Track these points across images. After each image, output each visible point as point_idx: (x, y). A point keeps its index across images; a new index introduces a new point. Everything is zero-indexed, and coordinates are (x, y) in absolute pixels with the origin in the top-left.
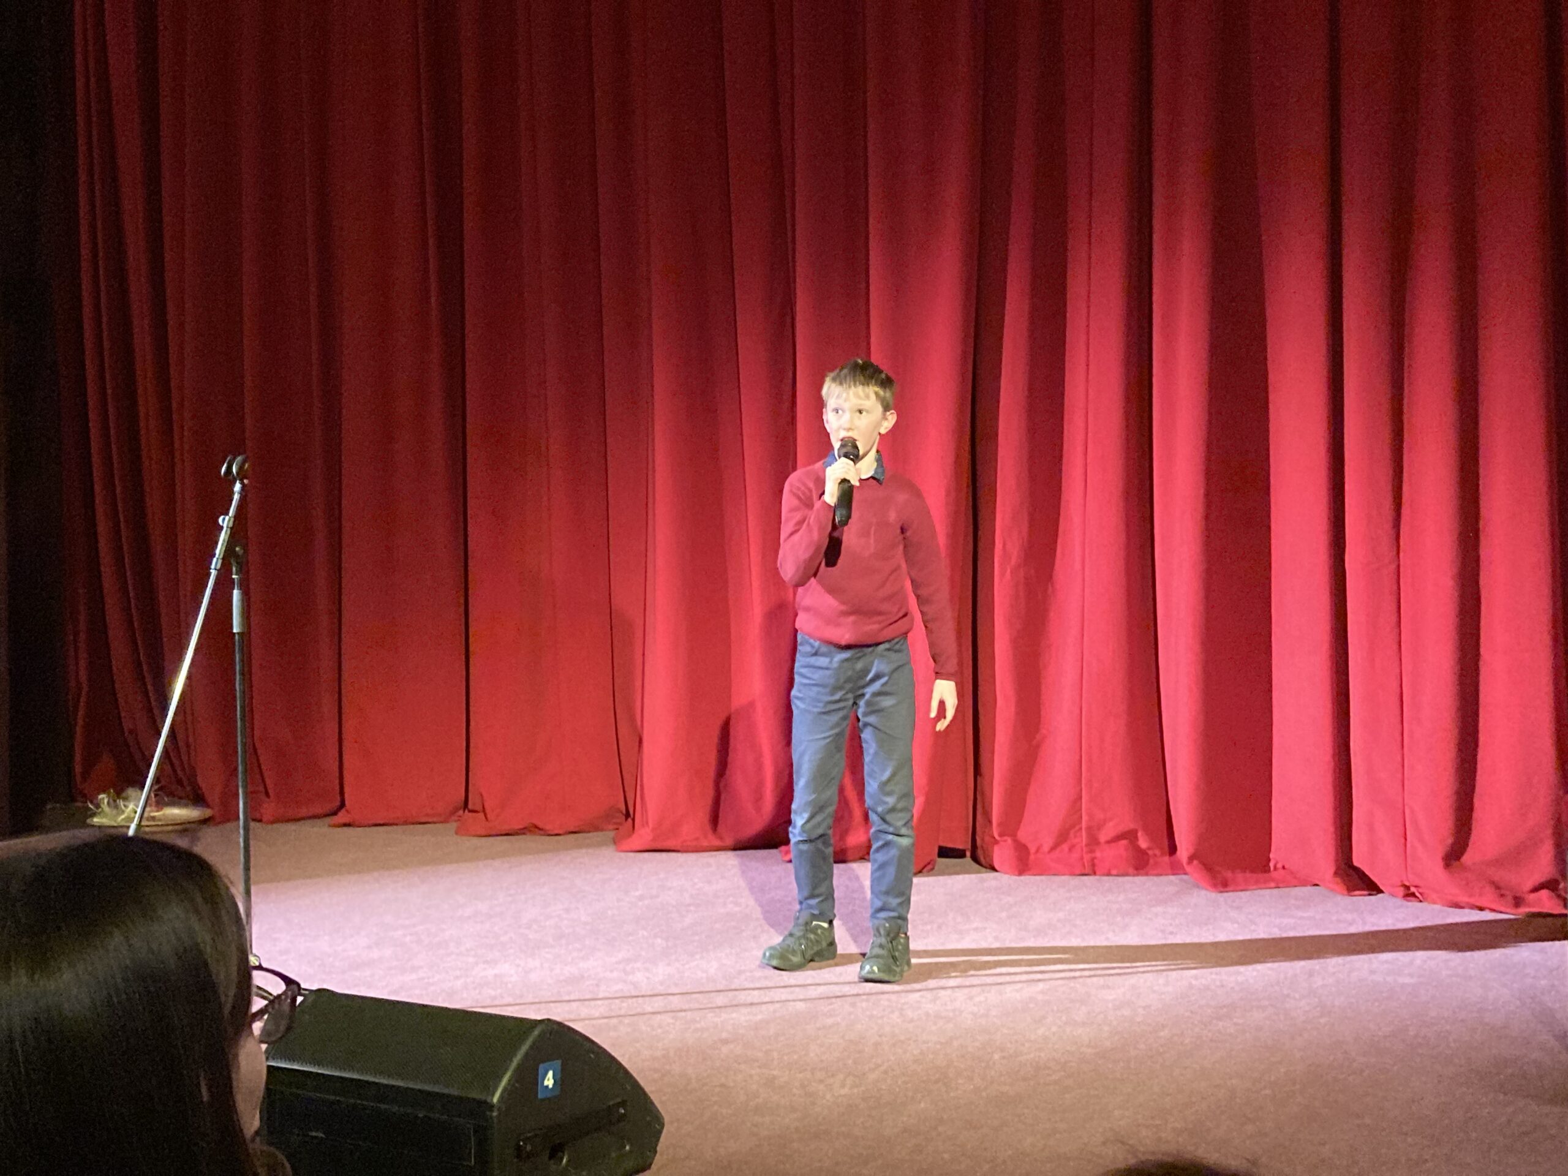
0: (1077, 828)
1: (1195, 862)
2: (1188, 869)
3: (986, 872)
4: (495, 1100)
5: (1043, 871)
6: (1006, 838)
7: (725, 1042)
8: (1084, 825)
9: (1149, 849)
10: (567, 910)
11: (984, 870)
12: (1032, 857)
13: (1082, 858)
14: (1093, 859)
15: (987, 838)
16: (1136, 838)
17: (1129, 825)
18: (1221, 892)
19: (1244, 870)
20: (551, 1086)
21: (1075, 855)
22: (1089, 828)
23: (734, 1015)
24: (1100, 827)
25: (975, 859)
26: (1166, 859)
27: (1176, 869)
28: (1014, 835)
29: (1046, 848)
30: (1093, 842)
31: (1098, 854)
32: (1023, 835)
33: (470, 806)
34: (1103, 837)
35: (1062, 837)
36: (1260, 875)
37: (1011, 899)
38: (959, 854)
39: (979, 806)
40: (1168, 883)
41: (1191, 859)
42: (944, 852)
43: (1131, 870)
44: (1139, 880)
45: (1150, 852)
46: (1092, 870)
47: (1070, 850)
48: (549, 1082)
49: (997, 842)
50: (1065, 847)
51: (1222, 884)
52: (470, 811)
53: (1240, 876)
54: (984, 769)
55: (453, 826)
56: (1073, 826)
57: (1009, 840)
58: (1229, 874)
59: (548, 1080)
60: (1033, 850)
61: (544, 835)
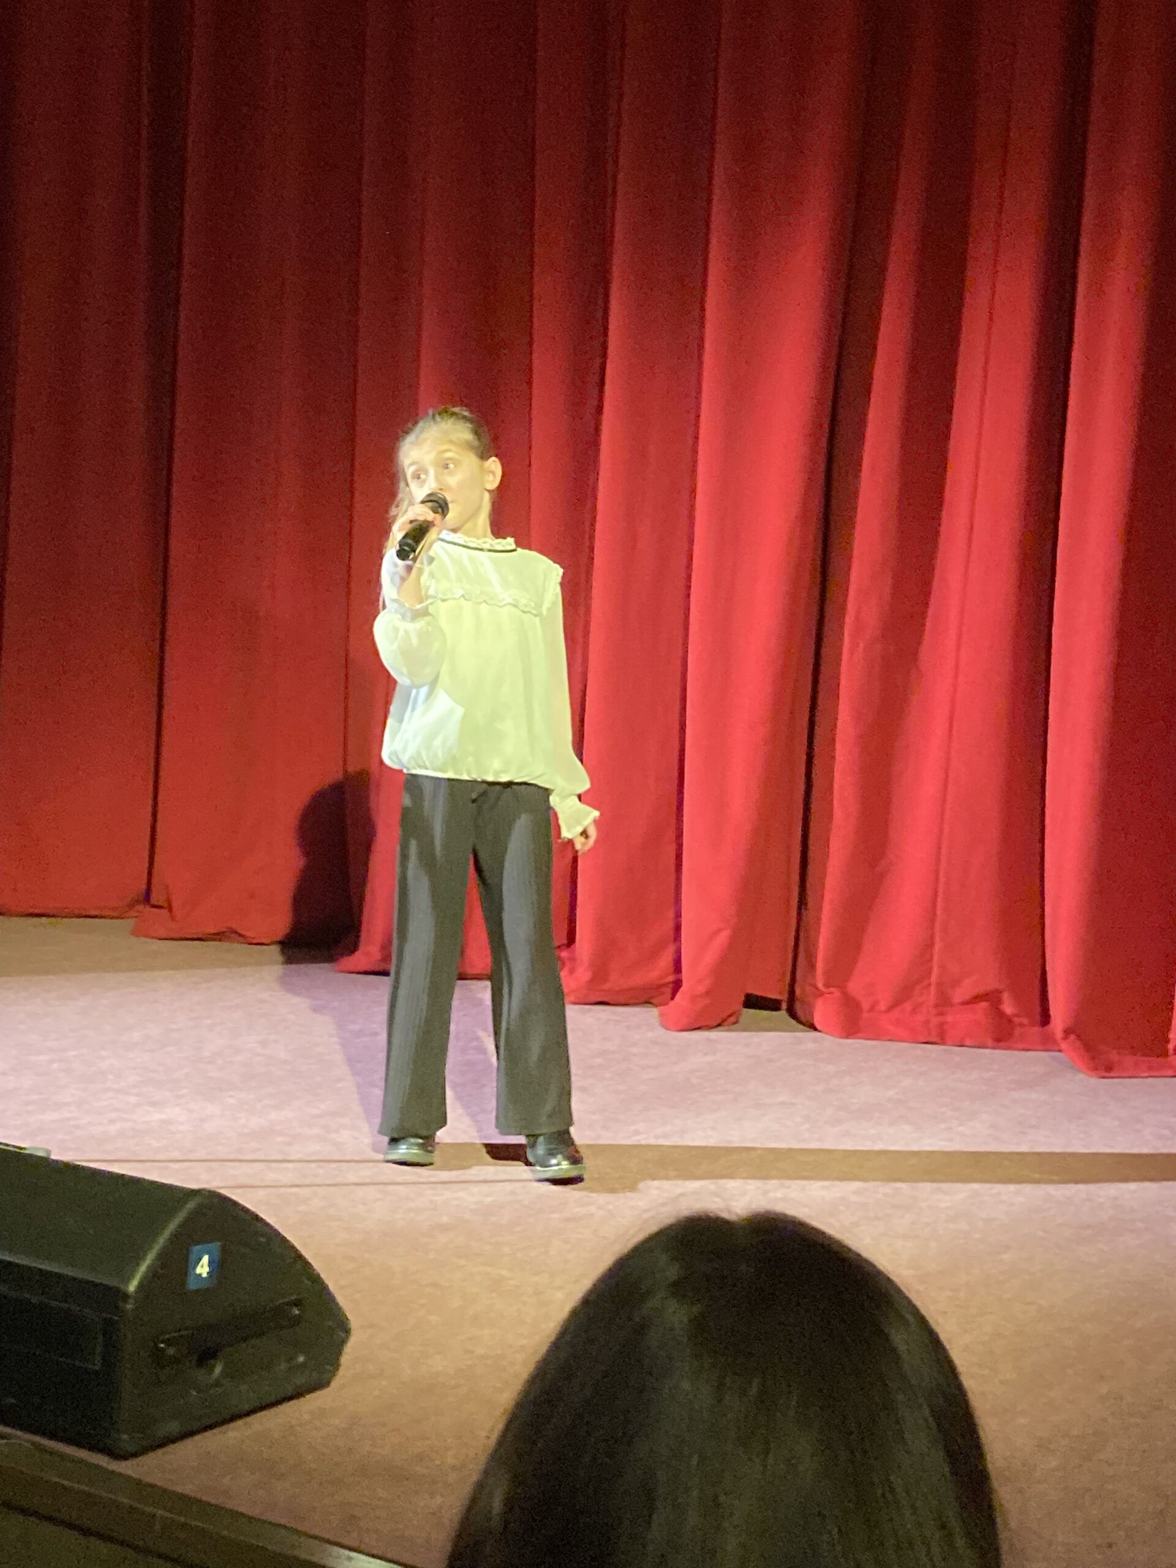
0: (925, 983)
1: (1072, 1037)
2: (1064, 1045)
3: (803, 1031)
4: (132, 1287)
5: (877, 1034)
6: (832, 989)
7: (444, 1228)
8: (934, 978)
9: (1017, 1015)
10: (264, 1043)
11: (801, 1027)
12: (865, 1015)
13: (927, 1022)
14: (942, 1025)
15: (808, 989)
16: (999, 1001)
17: (991, 983)
18: (1104, 1077)
19: (1134, 1051)
20: (205, 1275)
21: (920, 1017)
22: (939, 985)
23: (460, 1194)
24: (956, 983)
25: (792, 1014)
26: (1037, 1029)
27: (1047, 1043)
28: (842, 988)
29: (882, 1006)
30: (944, 1002)
31: (949, 1018)
32: (855, 987)
33: (153, 901)
34: (959, 995)
35: (904, 994)
36: (1154, 1060)
37: (830, 1068)
38: (772, 1005)
39: (801, 948)
40: (1036, 1061)
41: (1067, 1032)
42: (753, 1002)
43: (990, 1042)
44: (998, 1053)
45: (1016, 1020)
46: (941, 1038)
47: (914, 1011)
48: (203, 1269)
49: (822, 994)
50: (908, 1006)
51: (1105, 1068)
52: (154, 906)
53: (1129, 1060)
54: (811, 900)
55: (129, 923)
56: (919, 982)
57: (837, 993)
58: (1114, 1056)
59: (202, 1266)
60: (866, 1006)
61: (245, 943)
